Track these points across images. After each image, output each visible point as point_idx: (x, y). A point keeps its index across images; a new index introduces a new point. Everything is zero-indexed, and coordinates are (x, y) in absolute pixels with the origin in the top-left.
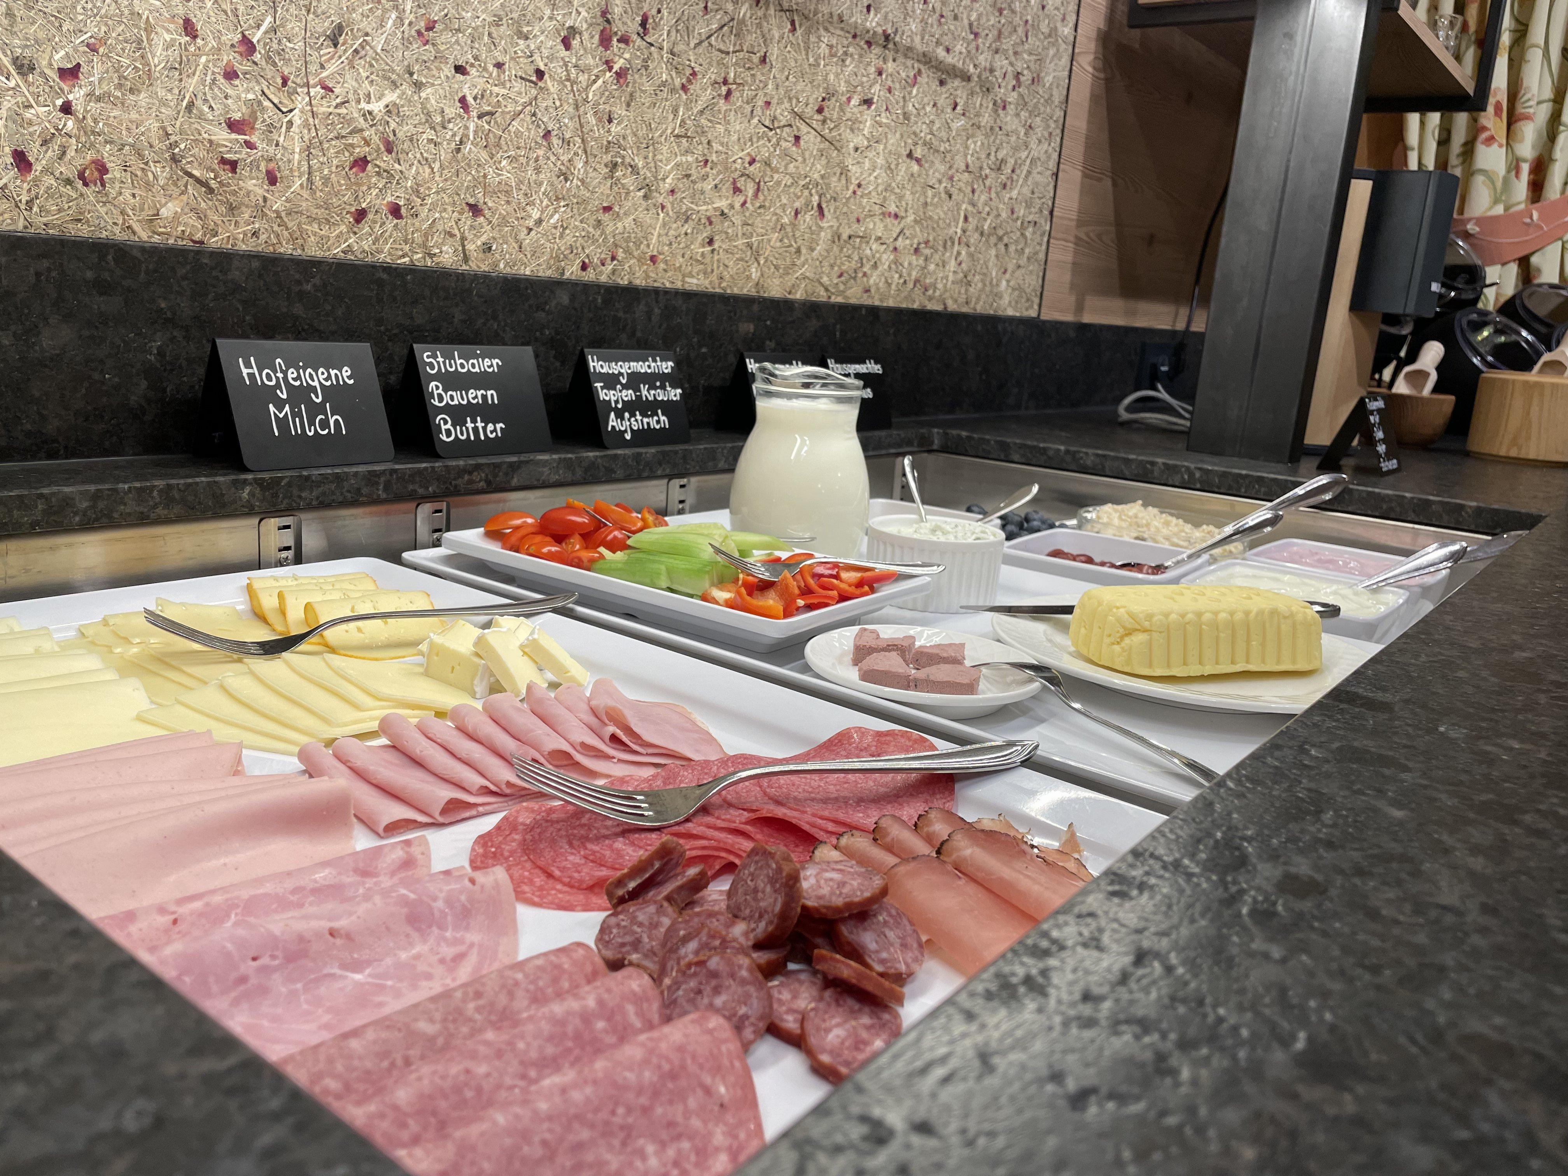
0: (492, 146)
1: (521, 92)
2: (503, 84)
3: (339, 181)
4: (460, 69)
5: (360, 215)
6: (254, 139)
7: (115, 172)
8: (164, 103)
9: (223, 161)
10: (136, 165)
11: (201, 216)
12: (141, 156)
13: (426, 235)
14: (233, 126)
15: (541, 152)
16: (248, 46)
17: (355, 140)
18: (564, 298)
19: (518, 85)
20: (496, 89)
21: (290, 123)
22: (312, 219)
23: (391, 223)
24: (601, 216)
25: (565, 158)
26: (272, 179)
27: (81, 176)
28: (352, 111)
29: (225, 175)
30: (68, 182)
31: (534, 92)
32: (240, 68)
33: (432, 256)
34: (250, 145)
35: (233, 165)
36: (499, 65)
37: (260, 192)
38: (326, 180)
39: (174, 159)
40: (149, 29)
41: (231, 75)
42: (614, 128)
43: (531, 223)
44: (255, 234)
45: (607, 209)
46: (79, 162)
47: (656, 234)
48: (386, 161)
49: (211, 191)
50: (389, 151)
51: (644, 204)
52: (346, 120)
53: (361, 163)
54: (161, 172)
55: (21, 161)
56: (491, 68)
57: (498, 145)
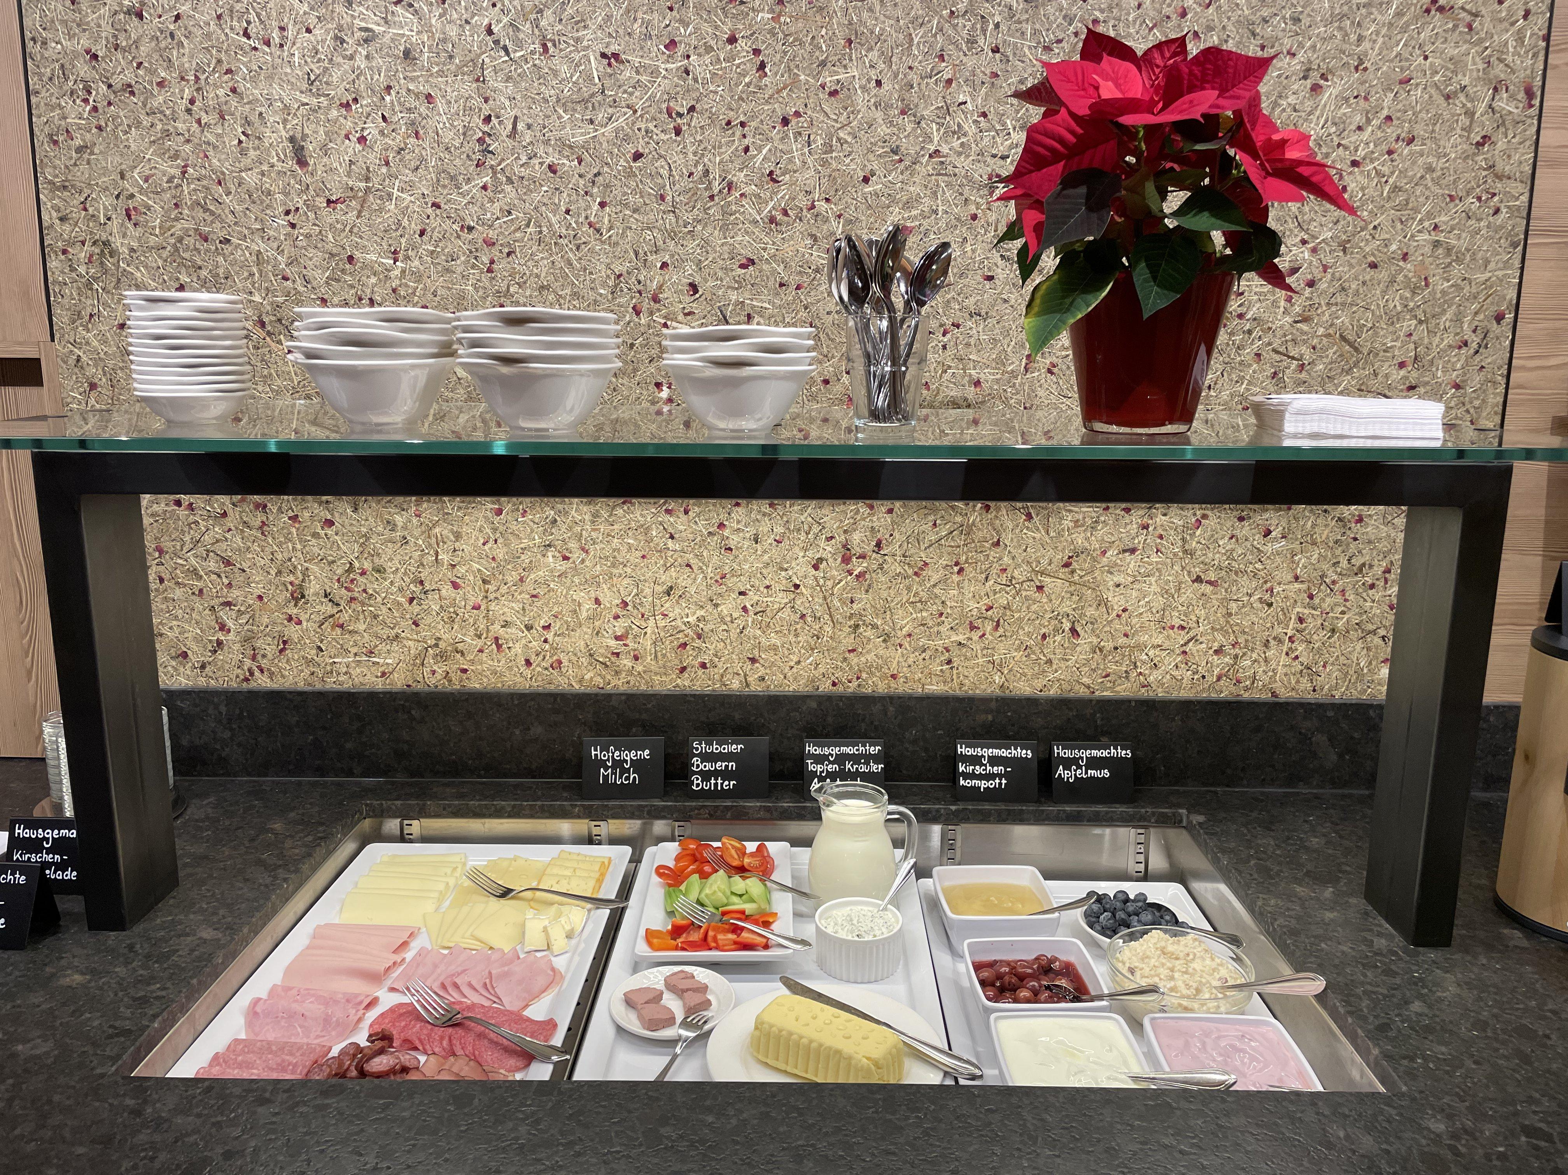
0: (765, 628)
1: (782, 598)
2: (771, 596)
3: (671, 656)
4: (741, 593)
5: (683, 670)
6: (628, 642)
7: (565, 663)
8: (586, 633)
9: (613, 653)
10: (574, 659)
11: (603, 678)
12: (575, 655)
13: (722, 676)
14: (617, 638)
15: (798, 626)
16: (625, 604)
17: (680, 635)
18: (814, 705)
19: (781, 595)
20: (765, 600)
21: (646, 633)
22: (656, 674)
23: (700, 672)
24: (847, 655)
25: (817, 627)
26: (636, 658)
27: (552, 666)
28: (679, 623)
29: (613, 659)
30: (546, 669)
31: (792, 596)
32: (620, 614)
33: (725, 685)
34: (625, 645)
35: (617, 654)
36: (767, 587)
37: (630, 664)
38: (664, 656)
39: (591, 655)
40: (579, 605)
41: (616, 617)
42: (855, 606)
43: (792, 664)
44: (628, 682)
45: (853, 650)
46: (550, 661)
47: (895, 662)
48: (698, 643)
49: (607, 666)
50: (699, 638)
51: (884, 645)
52: (675, 628)
53: (684, 645)
54: (584, 661)
55: (528, 663)
56: (762, 589)
57: (768, 625)
